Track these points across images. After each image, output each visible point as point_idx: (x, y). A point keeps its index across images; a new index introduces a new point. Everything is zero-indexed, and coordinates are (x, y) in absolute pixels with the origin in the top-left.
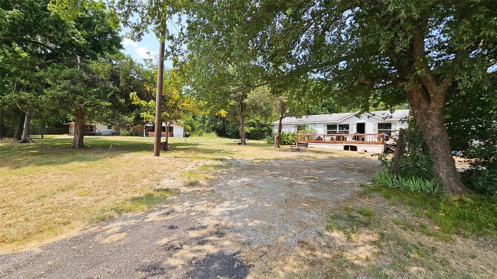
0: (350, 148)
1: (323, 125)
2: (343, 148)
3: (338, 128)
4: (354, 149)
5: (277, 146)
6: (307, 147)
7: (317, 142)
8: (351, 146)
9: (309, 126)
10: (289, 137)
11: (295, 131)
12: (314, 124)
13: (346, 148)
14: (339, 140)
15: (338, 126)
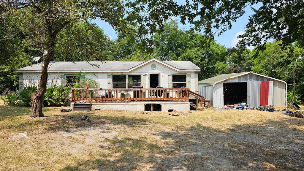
0: (152, 108)
1: (106, 75)
2: (143, 108)
3: (127, 80)
4: (158, 108)
5: (37, 113)
6: (91, 110)
7: (106, 101)
8: (153, 104)
9: (87, 76)
10: (54, 93)
11: (62, 83)
12: (94, 73)
13: (148, 108)
14: (138, 97)
15: (127, 77)
